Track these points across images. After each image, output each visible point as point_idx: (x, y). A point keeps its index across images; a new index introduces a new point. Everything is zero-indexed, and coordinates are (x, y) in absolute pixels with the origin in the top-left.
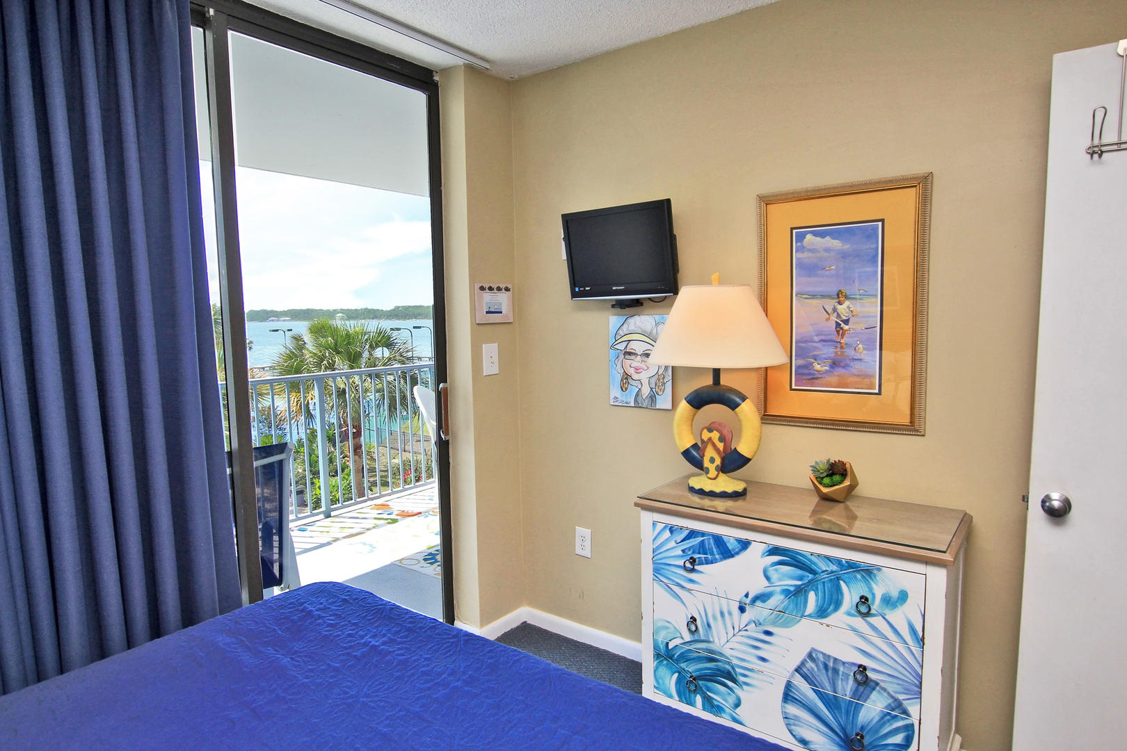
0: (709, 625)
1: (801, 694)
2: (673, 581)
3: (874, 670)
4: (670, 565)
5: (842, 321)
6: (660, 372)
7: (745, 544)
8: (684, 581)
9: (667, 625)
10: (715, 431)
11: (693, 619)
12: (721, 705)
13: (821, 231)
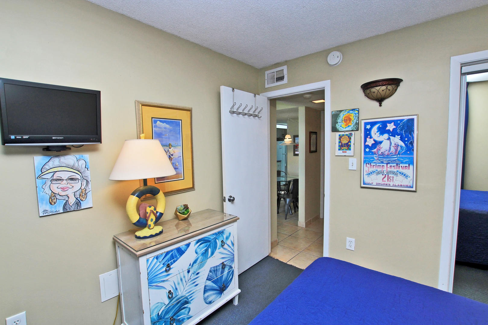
0: (176, 289)
1: (209, 287)
2: (159, 281)
3: (225, 261)
4: (157, 275)
5: (171, 155)
6: (83, 187)
7: (188, 245)
8: (165, 277)
9: (158, 304)
10: (152, 207)
11: (170, 292)
12: (183, 318)
13: (164, 120)
